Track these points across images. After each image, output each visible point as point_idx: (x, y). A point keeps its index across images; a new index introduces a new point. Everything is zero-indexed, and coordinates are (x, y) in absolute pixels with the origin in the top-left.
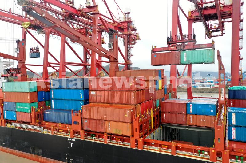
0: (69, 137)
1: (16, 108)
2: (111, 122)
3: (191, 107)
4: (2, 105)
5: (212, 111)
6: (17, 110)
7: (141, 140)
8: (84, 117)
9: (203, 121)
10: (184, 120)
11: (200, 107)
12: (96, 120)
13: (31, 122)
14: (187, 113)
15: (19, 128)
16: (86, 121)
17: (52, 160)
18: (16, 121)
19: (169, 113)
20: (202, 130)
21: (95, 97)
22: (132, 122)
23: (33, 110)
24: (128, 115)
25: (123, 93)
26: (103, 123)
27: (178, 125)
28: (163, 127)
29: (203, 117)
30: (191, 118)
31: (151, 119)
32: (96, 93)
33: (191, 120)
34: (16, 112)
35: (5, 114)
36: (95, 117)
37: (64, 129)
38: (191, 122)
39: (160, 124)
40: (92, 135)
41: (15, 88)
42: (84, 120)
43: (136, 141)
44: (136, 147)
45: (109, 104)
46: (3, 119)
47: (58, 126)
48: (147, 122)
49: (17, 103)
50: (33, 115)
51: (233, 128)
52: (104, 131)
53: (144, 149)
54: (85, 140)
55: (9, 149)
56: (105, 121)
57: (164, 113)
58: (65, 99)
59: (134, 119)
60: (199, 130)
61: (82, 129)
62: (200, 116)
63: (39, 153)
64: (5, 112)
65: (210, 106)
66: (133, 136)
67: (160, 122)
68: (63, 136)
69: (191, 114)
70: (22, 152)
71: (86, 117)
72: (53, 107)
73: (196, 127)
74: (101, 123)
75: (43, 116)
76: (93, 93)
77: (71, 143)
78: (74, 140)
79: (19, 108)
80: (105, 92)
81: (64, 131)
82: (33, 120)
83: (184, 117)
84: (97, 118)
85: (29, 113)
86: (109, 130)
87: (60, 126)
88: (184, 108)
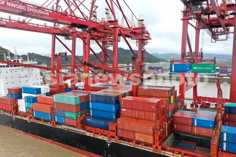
0: (107, 140)
1: (65, 115)
2: (139, 133)
3: (196, 121)
4: (53, 111)
5: (211, 126)
6: (65, 116)
7: (160, 147)
8: (118, 128)
9: (204, 132)
10: (190, 130)
11: (202, 122)
12: (128, 130)
13: (77, 126)
14: (193, 125)
15: (67, 129)
16: (120, 131)
17: (94, 154)
18: (65, 124)
19: (179, 124)
20: (203, 138)
21: (126, 113)
22: (154, 135)
23: (78, 118)
24: (150, 130)
25: (147, 113)
26: (132, 133)
27: (186, 133)
28: (174, 133)
29: (205, 129)
30: (195, 129)
31: (166, 130)
32: (126, 110)
33: (195, 130)
34: (65, 117)
35: (56, 118)
36: (127, 128)
37: (102, 133)
38: (195, 132)
39: (172, 131)
40: (123, 139)
41: (64, 101)
42: (118, 130)
43: (157, 148)
44: (156, 151)
45: (136, 119)
46: (54, 121)
47: (97, 130)
48: (163, 133)
49: (65, 112)
50: (78, 121)
51: (224, 143)
52: (133, 139)
53: (162, 154)
54: (119, 143)
55: (59, 143)
56: (134, 132)
57: (175, 123)
58: (101, 110)
59: (155, 133)
60: (201, 138)
61: (117, 135)
62: (202, 129)
63: (83, 148)
64: (56, 117)
65: (210, 122)
66: (154, 144)
67: (172, 130)
68: (102, 139)
69: (195, 126)
70: (70, 146)
71: (120, 128)
72: (91, 115)
73: (199, 135)
74: (131, 133)
75: (85, 122)
76: (124, 110)
77: (109, 144)
78: (111, 143)
79: (67, 116)
80: (133, 110)
81: (101, 134)
82: (79, 125)
83: (190, 128)
84: (128, 129)
85: (75, 120)
86: (137, 138)
87: (99, 130)
88: (190, 122)
